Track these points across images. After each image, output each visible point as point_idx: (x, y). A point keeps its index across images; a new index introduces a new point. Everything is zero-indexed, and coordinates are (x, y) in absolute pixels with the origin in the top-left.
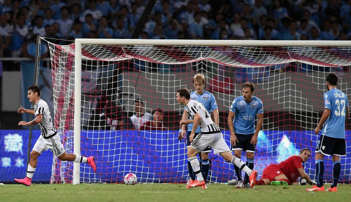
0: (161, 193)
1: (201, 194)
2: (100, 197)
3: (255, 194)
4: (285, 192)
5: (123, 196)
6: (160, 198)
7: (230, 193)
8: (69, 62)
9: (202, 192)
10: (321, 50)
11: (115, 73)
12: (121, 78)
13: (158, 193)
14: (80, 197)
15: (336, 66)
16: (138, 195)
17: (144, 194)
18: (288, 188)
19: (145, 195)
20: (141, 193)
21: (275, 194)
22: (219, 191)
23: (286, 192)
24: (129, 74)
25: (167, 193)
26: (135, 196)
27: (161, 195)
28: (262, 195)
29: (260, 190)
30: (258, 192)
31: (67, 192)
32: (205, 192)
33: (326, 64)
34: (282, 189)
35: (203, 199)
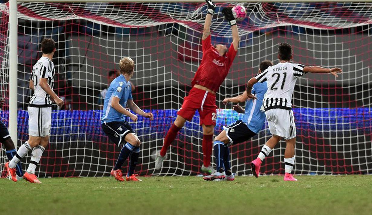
0: (120, 189)
1: (170, 190)
2: (43, 195)
3: (237, 188)
4: (274, 186)
5: (72, 193)
6: (119, 195)
7: (206, 188)
8: (4, 24)
9: (171, 187)
10: (316, 8)
11: (62, 38)
12: (68, 45)
13: (116, 189)
14: (18, 196)
15: (335, 28)
16: (91, 191)
17: (99, 190)
18: (278, 181)
19: (100, 192)
20: (94, 189)
21: (262, 189)
22: (192, 185)
23: (276, 186)
24: (79, 39)
25: (127, 188)
26: (87, 193)
27: (119, 191)
28: (246, 190)
29: (243, 184)
30: (241, 187)
31: (2, 189)
32: (174, 186)
33: (322, 26)
34: (270, 182)
35: (172, 196)
